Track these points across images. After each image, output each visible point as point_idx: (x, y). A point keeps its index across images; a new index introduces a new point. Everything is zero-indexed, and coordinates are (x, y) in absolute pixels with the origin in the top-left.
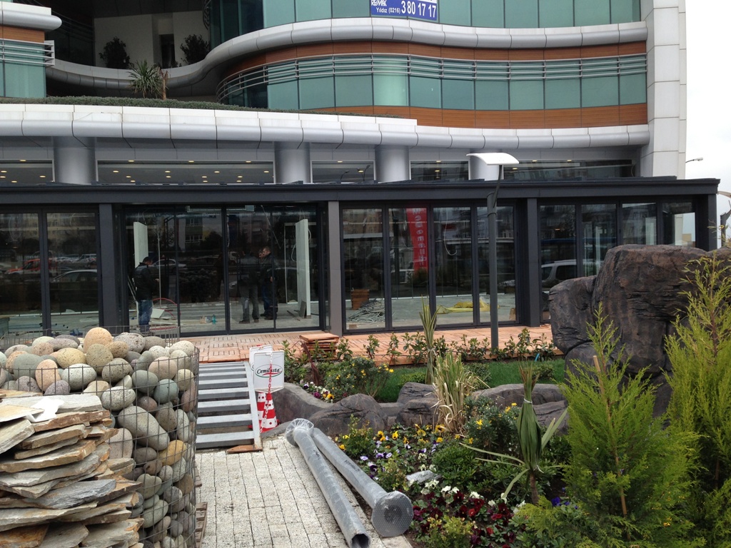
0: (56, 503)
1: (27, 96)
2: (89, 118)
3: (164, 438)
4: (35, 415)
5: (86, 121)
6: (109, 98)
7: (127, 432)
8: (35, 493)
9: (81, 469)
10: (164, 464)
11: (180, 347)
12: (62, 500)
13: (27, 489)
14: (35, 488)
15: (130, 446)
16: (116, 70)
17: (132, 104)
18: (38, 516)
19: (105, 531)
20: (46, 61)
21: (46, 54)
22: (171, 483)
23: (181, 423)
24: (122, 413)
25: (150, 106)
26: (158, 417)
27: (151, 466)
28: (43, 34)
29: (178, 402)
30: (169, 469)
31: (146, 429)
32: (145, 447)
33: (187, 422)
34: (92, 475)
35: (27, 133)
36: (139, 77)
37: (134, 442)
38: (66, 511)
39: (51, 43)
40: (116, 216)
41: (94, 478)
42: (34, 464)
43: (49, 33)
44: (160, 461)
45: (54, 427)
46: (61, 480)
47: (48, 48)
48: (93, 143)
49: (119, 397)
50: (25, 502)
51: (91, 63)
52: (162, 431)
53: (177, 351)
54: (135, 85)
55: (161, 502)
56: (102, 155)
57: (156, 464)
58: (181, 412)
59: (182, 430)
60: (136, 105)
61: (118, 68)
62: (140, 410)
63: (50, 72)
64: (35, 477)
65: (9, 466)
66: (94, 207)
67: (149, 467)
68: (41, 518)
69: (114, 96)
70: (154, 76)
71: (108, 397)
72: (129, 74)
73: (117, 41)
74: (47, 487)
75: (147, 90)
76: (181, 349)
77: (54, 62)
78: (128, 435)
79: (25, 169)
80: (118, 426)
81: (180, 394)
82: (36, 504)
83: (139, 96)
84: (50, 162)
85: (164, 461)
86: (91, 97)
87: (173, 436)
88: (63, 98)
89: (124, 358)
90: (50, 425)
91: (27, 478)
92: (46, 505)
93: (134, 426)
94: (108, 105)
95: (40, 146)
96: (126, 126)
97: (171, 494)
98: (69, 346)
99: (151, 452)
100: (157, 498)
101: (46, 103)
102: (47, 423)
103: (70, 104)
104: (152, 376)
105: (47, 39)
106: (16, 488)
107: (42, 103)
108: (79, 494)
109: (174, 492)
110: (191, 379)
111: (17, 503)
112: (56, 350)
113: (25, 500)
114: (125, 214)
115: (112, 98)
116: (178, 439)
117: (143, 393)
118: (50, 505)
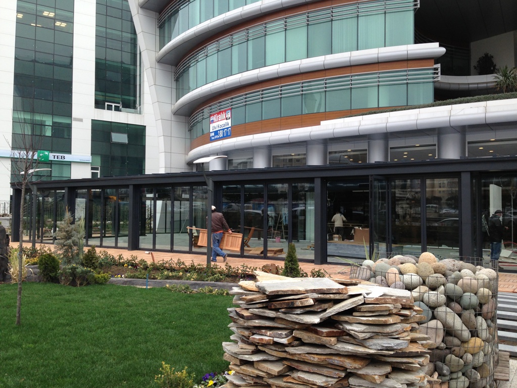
0: (371, 346)
1: (422, 103)
2: (462, 113)
3: (466, 334)
4: (368, 294)
5: (459, 115)
6: (477, 97)
7: (439, 323)
8: (360, 336)
9: (388, 330)
10: (466, 352)
11: (484, 273)
12: (375, 344)
13: (356, 333)
14: (361, 334)
15: (441, 333)
16: (486, 75)
17: (494, 99)
18: (360, 350)
19: (404, 374)
20: (434, 78)
21: (435, 73)
22: (471, 367)
23: (480, 326)
24: (436, 310)
25: (508, 99)
26: (462, 318)
27: (456, 350)
28: (433, 61)
29: (478, 310)
30: (470, 357)
31: (452, 324)
32: (452, 336)
33: (485, 326)
34: (397, 336)
35: (419, 128)
36: (501, 78)
37: (444, 330)
38: (376, 351)
39: (439, 66)
40: (474, 181)
41: (397, 338)
42: (362, 320)
43: (437, 59)
44: (462, 349)
45: (376, 303)
46: (377, 334)
47: (436, 69)
48: (464, 129)
49: (434, 298)
50: (356, 341)
51: (468, 74)
52: (464, 328)
53: (481, 275)
54: (498, 85)
55: (463, 377)
56: (470, 137)
57: (460, 350)
58: (480, 319)
59: (480, 331)
60: (497, 99)
61: (487, 74)
62: (448, 310)
63: (438, 85)
64: (362, 328)
65: (349, 318)
66: (457, 174)
67: (454, 350)
68: (361, 351)
69: (480, 95)
70: (513, 75)
71: (427, 297)
72: (494, 77)
73: (486, 55)
74: (368, 335)
75: (507, 87)
76: (485, 274)
77: (440, 78)
78: (440, 325)
79: (419, 151)
80: (434, 317)
81: (481, 305)
82: (361, 343)
83: (501, 91)
84: (435, 145)
85: (466, 349)
86: (464, 98)
87: (474, 333)
88: (444, 101)
89: (443, 275)
90: (374, 300)
91: (357, 327)
92: (366, 345)
93: (445, 320)
94: (476, 102)
95: (428, 135)
96: (488, 115)
97: (471, 374)
98: (410, 262)
99: (456, 341)
100: (460, 374)
101: (433, 106)
102: (372, 299)
103: (449, 104)
104: (458, 288)
105: (436, 63)
106: (351, 331)
107: (431, 107)
108: (384, 344)
109: (473, 373)
110: (489, 296)
111: (352, 341)
112: (402, 263)
113: (356, 340)
114: (482, 179)
115: (479, 97)
116: (478, 337)
117: (451, 299)
118: (369, 346)
